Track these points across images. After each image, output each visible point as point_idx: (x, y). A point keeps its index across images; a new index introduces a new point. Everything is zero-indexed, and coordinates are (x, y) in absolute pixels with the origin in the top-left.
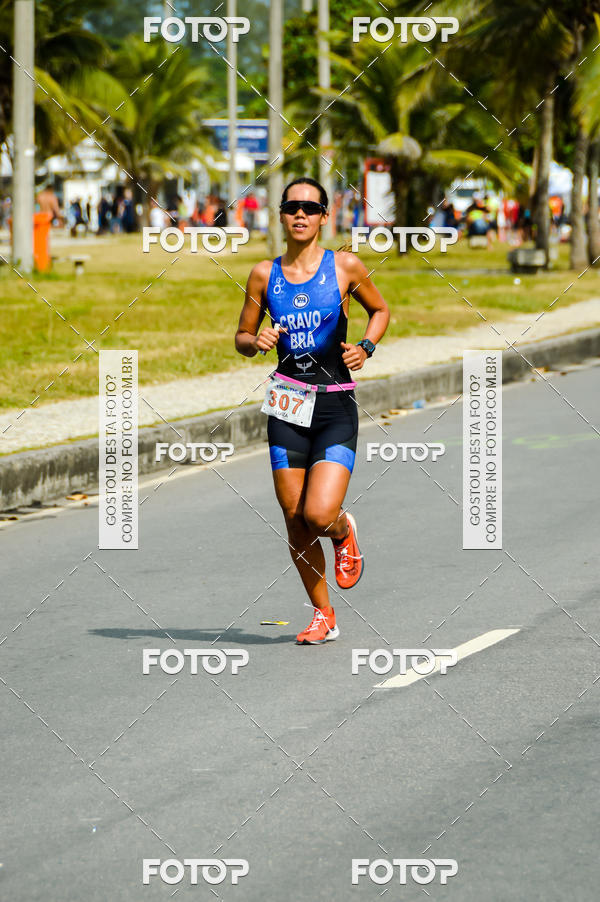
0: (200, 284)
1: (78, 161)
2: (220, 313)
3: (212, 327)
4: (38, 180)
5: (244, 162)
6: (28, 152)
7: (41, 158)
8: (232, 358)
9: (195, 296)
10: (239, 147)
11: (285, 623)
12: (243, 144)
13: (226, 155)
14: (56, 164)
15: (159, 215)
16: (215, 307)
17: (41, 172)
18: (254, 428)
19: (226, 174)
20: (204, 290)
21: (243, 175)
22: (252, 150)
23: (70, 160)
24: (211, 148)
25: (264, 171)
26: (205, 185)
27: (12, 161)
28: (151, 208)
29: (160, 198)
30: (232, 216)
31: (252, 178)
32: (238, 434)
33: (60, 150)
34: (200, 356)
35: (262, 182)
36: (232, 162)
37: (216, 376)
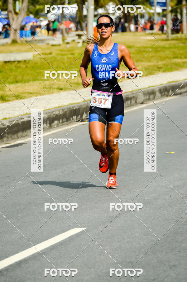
0: (145, 48)
1: (107, 10)
2: (152, 57)
3: (150, 61)
4: (95, 16)
5: (159, 10)
6: (92, 7)
7: (96, 9)
8: (156, 70)
9: (144, 51)
10: (157, 5)
11: (173, 153)
12: (158, 4)
13: (153, 8)
14: (101, 11)
15: (132, 27)
16: (151, 55)
17: (96, 13)
18: (163, 92)
19: (153, 14)
20: (147, 50)
21: (159, 14)
22: (161, 6)
23: (105, 10)
24: (149, 5)
25: (165, 13)
26: (147, 17)
27: (87, 10)
28: (130, 24)
29: (133, 21)
30: (155, 26)
31: (161, 15)
32: (158, 94)
33: (102, 7)
34: (146, 70)
35: (165, 16)
36: (155, 10)
37: (151, 76)
